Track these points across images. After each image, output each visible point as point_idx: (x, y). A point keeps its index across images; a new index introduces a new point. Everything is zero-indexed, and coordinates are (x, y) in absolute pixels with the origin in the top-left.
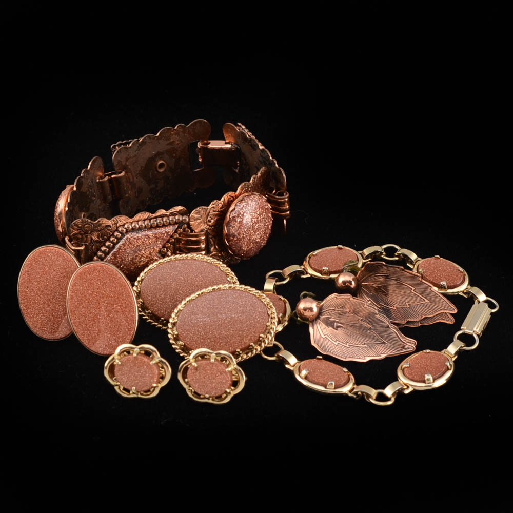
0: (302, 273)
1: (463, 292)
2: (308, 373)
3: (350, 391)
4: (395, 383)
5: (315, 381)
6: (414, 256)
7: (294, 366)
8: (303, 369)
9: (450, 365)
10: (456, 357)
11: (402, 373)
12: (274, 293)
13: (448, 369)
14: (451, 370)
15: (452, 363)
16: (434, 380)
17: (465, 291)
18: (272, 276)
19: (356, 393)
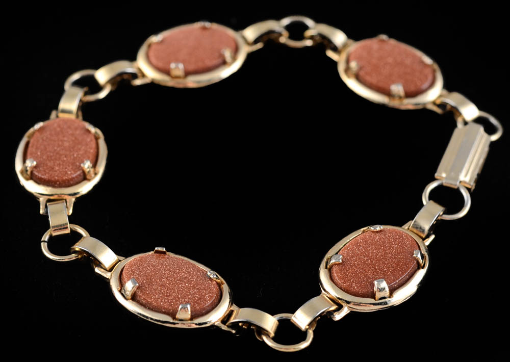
0: (134, 76)
1: (434, 103)
2: (138, 288)
3: (225, 320)
4: (315, 300)
5: (151, 303)
6: (339, 37)
7: (111, 270)
8: (128, 280)
9: (423, 256)
10: (433, 237)
11: (328, 277)
12: (77, 116)
13: (419, 267)
14: (423, 267)
15: (424, 252)
16: (392, 291)
17: (438, 102)
18: (77, 83)
19: (235, 325)
